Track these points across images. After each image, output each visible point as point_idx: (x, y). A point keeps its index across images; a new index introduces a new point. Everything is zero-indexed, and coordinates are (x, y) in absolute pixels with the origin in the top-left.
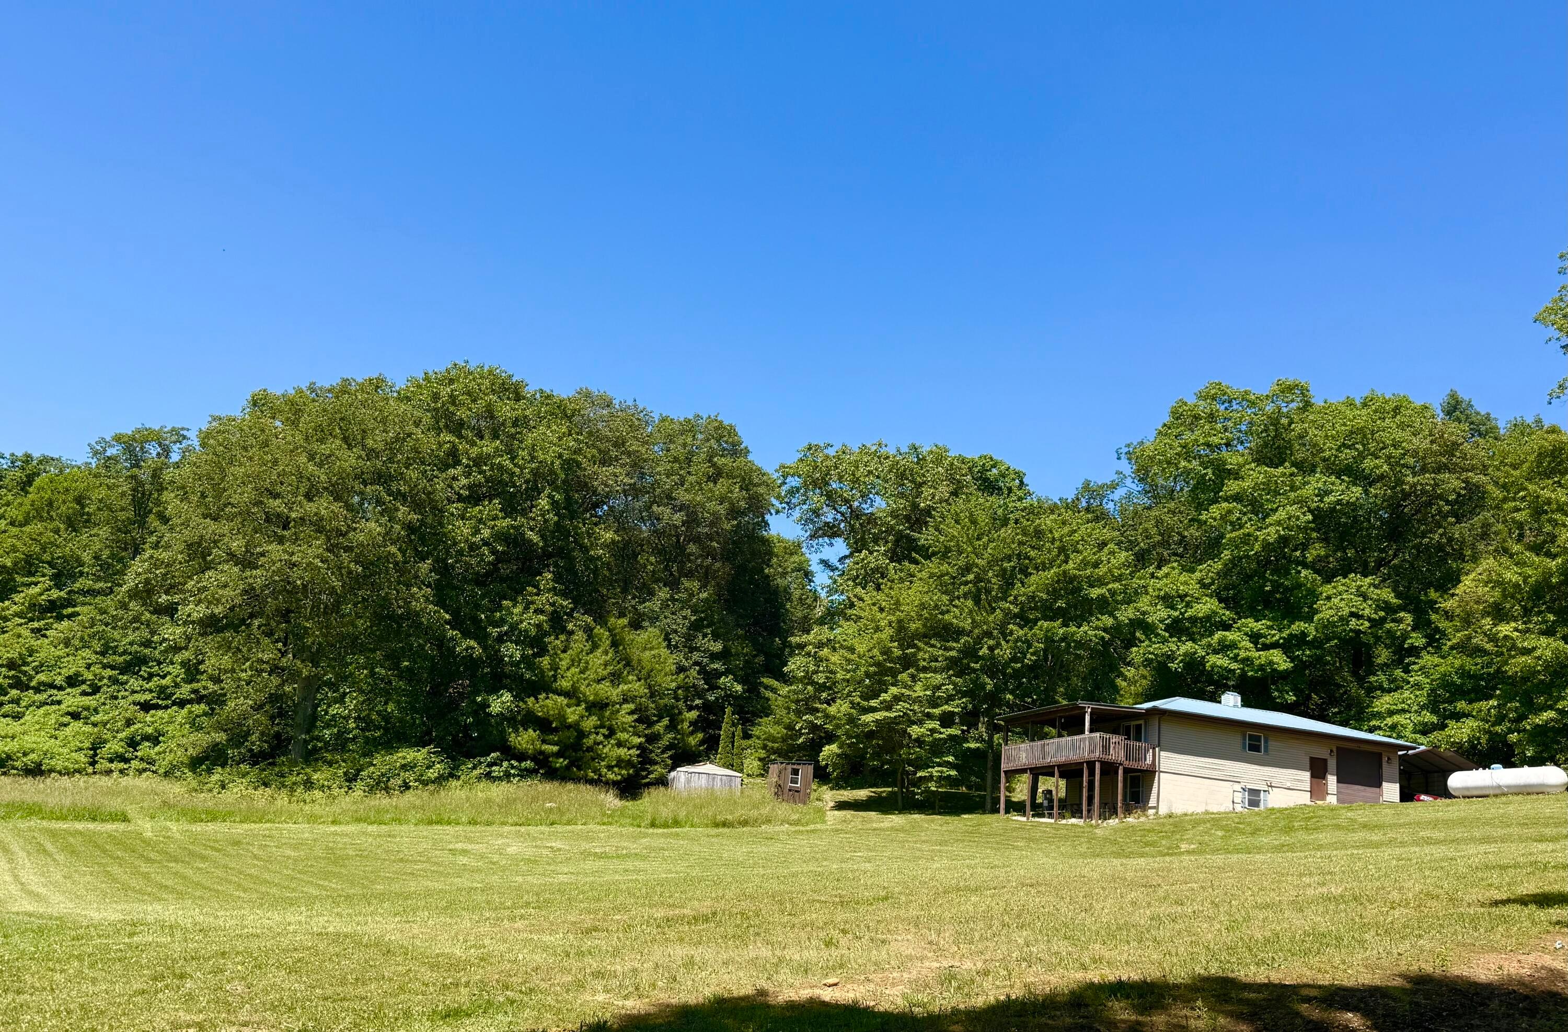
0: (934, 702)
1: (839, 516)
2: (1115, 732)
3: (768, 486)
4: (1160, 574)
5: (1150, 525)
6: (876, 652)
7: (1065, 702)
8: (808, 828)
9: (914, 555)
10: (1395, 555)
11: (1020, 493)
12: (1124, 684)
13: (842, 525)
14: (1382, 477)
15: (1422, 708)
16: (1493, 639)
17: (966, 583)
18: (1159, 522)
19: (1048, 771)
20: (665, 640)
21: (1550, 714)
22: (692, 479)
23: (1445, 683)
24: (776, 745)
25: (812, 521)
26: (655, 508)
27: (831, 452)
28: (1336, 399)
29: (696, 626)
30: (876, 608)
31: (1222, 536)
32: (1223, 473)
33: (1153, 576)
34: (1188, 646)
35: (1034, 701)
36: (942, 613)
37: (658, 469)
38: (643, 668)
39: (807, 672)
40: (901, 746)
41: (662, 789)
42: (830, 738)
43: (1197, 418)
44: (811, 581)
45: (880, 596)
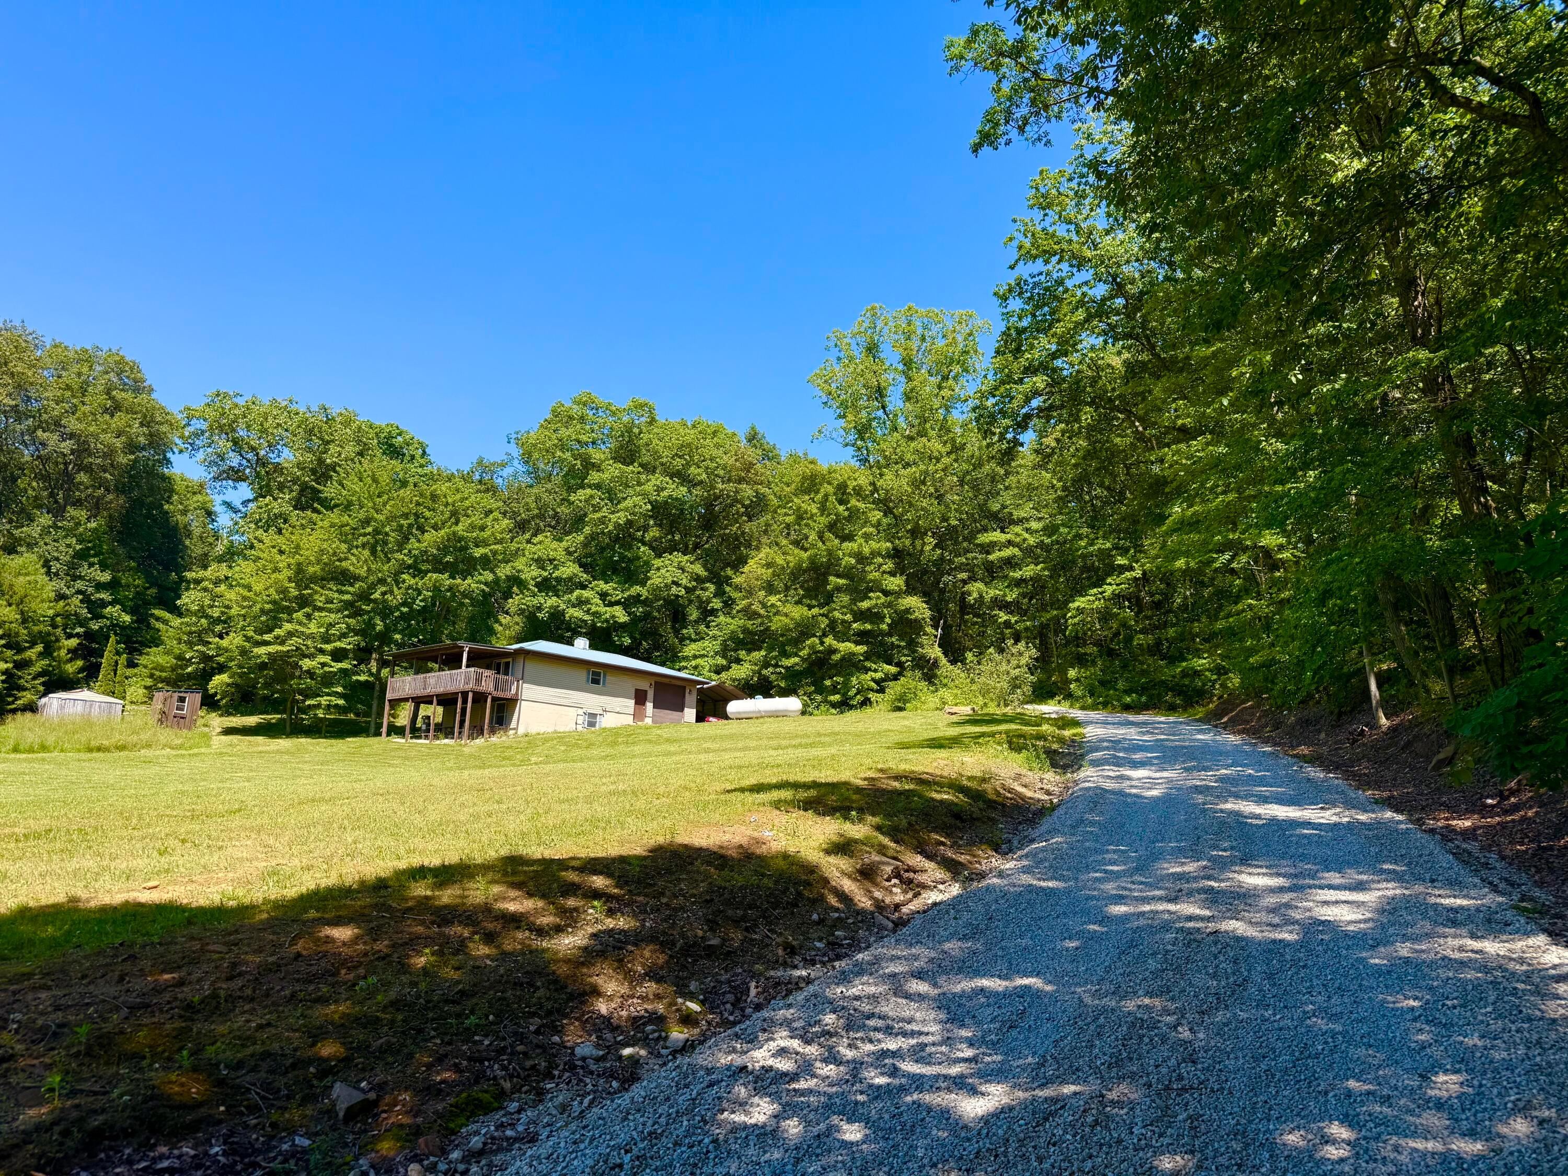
0: (326, 639)
1: (244, 462)
2: (488, 667)
3: (171, 425)
4: (535, 540)
5: (530, 500)
6: (272, 591)
7: (448, 642)
8: (191, 752)
9: (316, 505)
10: (707, 542)
11: (422, 461)
12: (500, 628)
13: (248, 471)
14: (701, 482)
15: (716, 653)
16: (764, 606)
17: (365, 535)
18: (538, 499)
19: (428, 700)
20: (43, 566)
21: (797, 660)
22: (87, 408)
23: (733, 637)
24: (164, 674)
25: (216, 464)
26: (39, 433)
27: (241, 401)
28: (674, 420)
29: (81, 555)
30: (275, 550)
31: (585, 515)
32: (589, 465)
33: (529, 541)
34: (552, 601)
35: (419, 641)
36: (340, 560)
37: (46, 394)
38: (15, 593)
39: (202, 607)
40: (292, 677)
41: (28, 715)
42: (221, 669)
43: (571, 418)
44: (213, 520)
45: (280, 540)
